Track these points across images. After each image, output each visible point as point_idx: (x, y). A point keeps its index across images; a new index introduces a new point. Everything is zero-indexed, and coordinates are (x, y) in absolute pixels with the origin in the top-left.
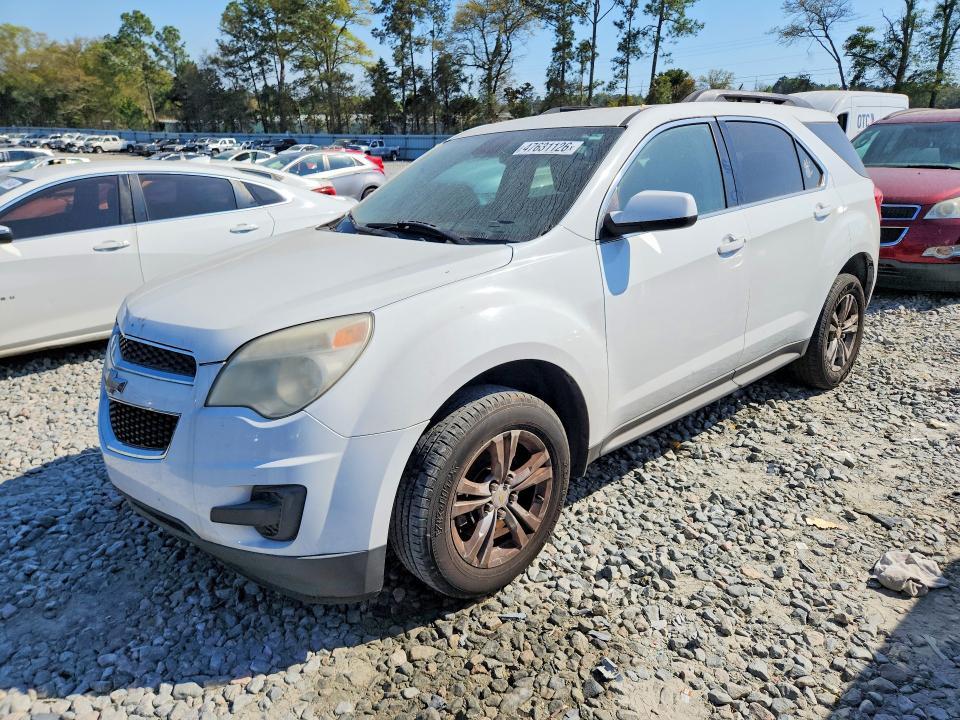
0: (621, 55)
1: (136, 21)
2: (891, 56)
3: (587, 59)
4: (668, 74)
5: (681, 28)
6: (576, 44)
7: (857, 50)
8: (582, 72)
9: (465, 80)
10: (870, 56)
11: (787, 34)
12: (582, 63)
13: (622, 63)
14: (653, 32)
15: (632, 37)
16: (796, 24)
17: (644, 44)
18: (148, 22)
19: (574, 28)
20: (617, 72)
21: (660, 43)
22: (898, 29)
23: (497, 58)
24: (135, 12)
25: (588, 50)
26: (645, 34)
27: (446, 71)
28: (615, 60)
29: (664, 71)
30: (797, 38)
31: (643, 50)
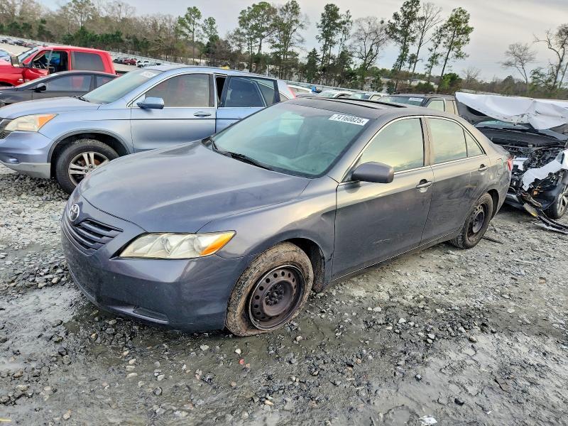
0: (429, 63)
1: (194, 12)
2: (550, 81)
3: (413, 62)
4: (450, 74)
5: (459, 56)
6: (409, 55)
7: (536, 76)
8: (409, 68)
9: (352, 63)
10: (541, 79)
11: (506, 64)
12: (410, 63)
13: (429, 67)
14: (445, 56)
15: (435, 56)
16: (510, 60)
17: (441, 60)
18: (199, 13)
19: (409, 48)
20: (426, 71)
21: (448, 61)
22: (555, 68)
23: (371, 55)
24: (194, 7)
25: (414, 59)
26: (441, 56)
27: (344, 57)
28: (427, 65)
29: (447, 73)
30: (510, 67)
31: (440, 63)
